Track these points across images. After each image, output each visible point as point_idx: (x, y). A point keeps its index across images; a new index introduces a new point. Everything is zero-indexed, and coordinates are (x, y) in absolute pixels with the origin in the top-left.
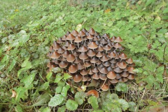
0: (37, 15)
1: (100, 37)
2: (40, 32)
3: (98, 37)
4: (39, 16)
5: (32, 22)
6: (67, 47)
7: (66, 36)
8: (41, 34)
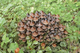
0: (5, 2)
1: (47, 16)
2: (9, 13)
3: (46, 15)
4: (7, 2)
5: (3, 7)
6: (29, 24)
7: (28, 18)
8: (10, 15)
